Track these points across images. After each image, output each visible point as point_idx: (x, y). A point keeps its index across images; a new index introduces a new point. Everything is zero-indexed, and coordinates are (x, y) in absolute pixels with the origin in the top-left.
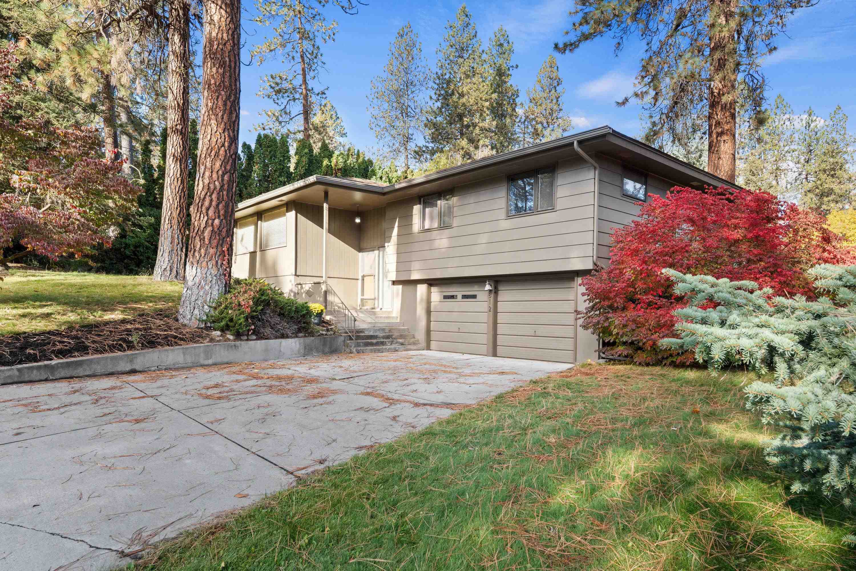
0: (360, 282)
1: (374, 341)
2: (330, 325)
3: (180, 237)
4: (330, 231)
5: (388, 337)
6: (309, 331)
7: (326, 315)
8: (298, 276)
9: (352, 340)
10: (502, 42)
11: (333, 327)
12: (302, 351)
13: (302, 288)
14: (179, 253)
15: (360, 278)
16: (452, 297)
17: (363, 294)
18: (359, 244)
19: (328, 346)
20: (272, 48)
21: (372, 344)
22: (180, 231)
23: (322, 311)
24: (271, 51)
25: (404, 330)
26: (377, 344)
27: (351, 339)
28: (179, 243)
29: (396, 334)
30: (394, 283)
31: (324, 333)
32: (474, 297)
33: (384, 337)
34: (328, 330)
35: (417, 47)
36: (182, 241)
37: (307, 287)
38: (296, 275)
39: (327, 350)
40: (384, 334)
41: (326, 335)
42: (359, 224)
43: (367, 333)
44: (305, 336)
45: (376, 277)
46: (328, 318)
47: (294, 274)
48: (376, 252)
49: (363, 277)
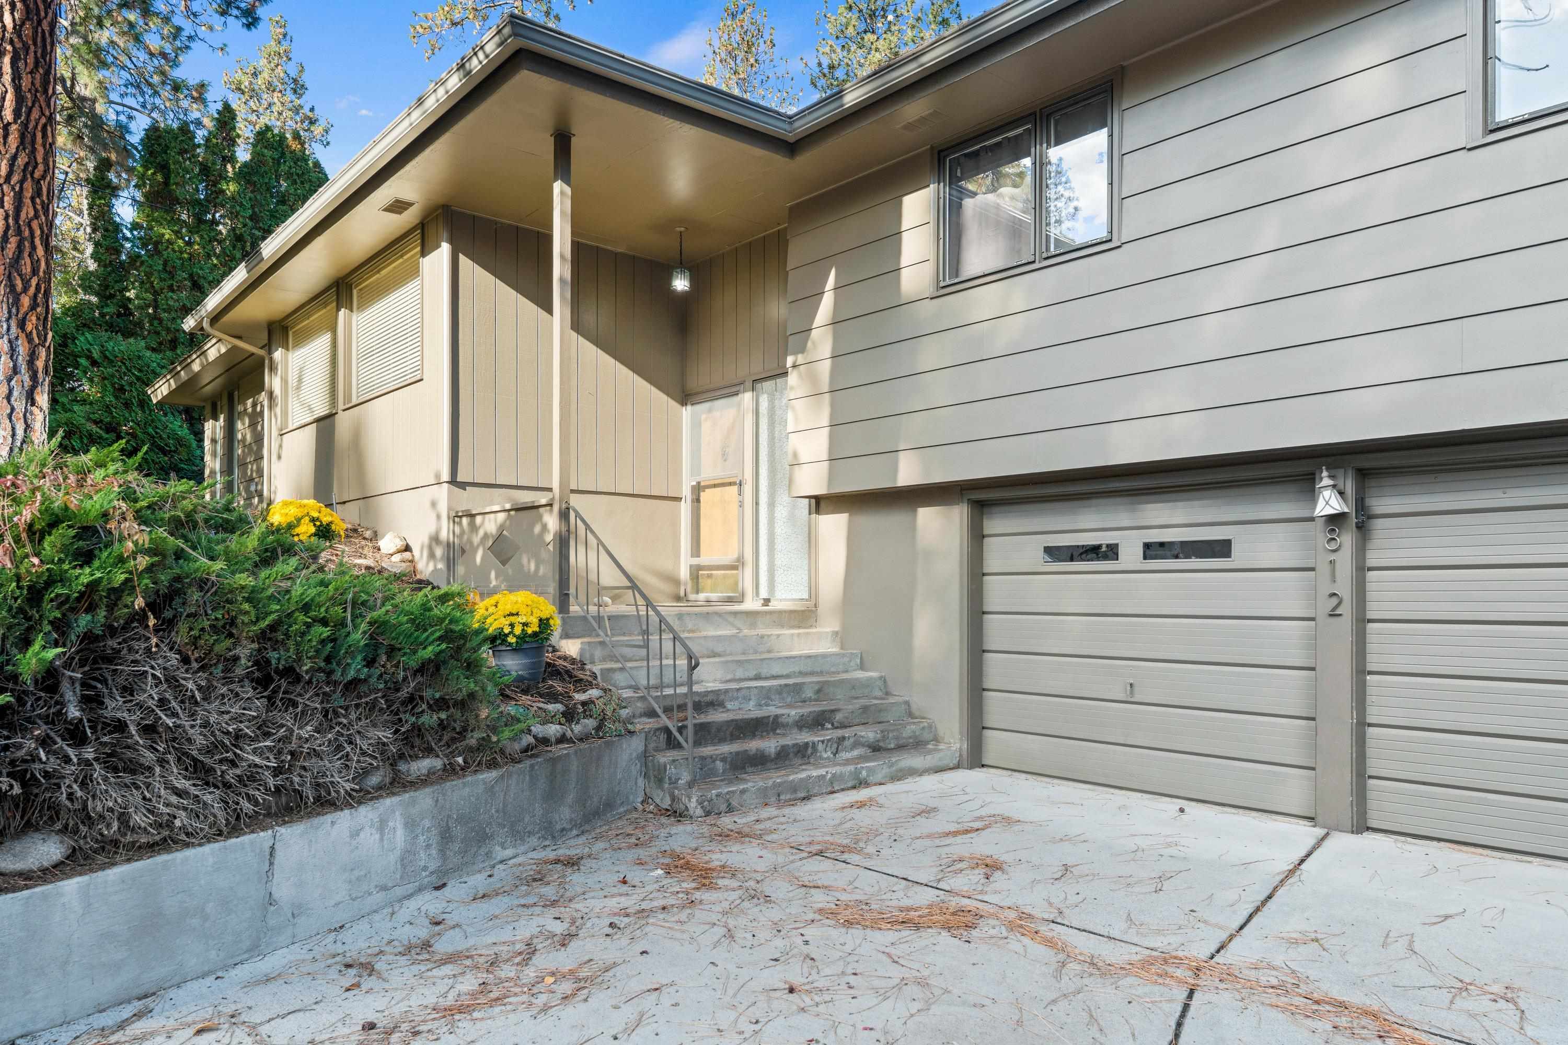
0: (685, 508)
1: (769, 745)
2: (582, 684)
3: (23, 349)
4: (577, 326)
5: (818, 721)
6: (472, 740)
7: (566, 635)
8: (463, 486)
9: (679, 746)
10: (947, 15)
11: (594, 693)
12: (428, 859)
13: (474, 528)
14: (20, 405)
15: (686, 492)
16: (1093, 552)
17: (696, 550)
18: (683, 374)
19: (570, 798)
20: (457, 16)
21: (759, 761)
22: (22, 325)
23: (544, 623)
24: (454, 24)
25: (867, 684)
26: (783, 757)
27: (672, 743)
28: (15, 370)
29: (847, 708)
30: (819, 503)
31: (553, 730)
32: (1222, 549)
33: (802, 724)
34: (569, 716)
35: (767, 37)
36: (31, 363)
37: (490, 525)
38: (453, 482)
39: (565, 814)
40: (805, 710)
41: (562, 739)
42: (684, 297)
43: (734, 711)
44: (450, 771)
45: (748, 489)
46: (571, 648)
47: (446, 476)
48: (747, 397)
49: (698, 489)
